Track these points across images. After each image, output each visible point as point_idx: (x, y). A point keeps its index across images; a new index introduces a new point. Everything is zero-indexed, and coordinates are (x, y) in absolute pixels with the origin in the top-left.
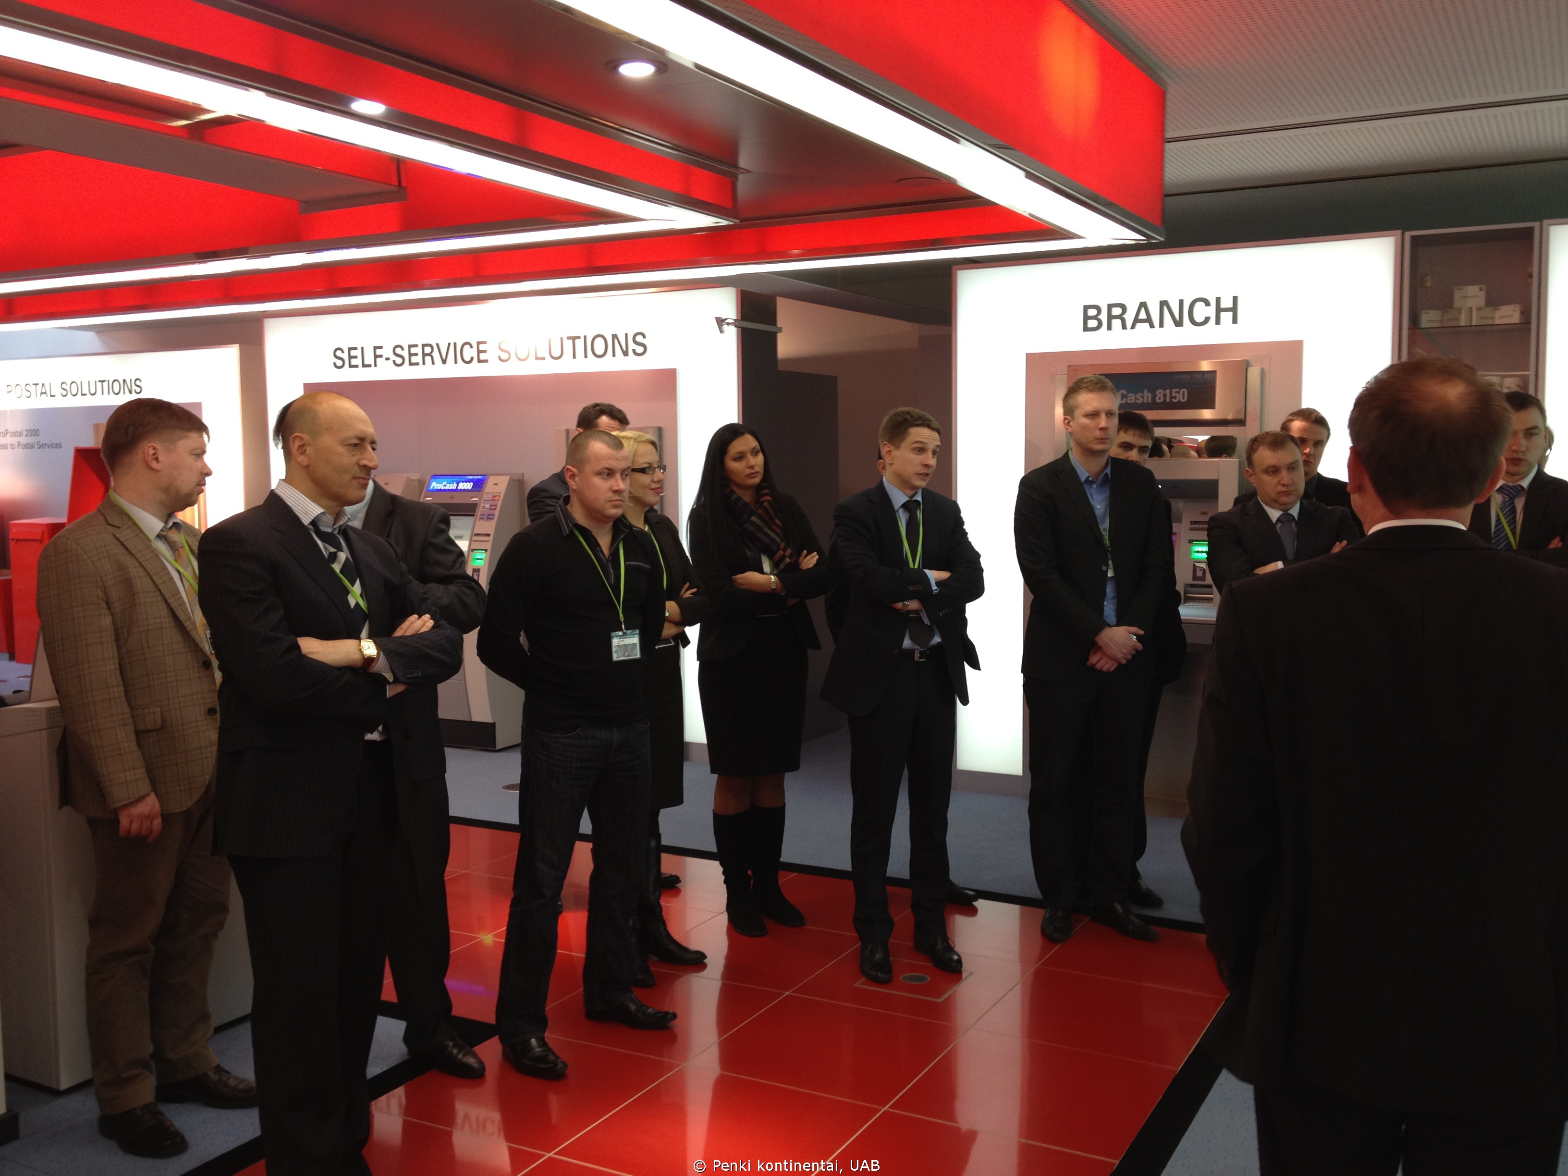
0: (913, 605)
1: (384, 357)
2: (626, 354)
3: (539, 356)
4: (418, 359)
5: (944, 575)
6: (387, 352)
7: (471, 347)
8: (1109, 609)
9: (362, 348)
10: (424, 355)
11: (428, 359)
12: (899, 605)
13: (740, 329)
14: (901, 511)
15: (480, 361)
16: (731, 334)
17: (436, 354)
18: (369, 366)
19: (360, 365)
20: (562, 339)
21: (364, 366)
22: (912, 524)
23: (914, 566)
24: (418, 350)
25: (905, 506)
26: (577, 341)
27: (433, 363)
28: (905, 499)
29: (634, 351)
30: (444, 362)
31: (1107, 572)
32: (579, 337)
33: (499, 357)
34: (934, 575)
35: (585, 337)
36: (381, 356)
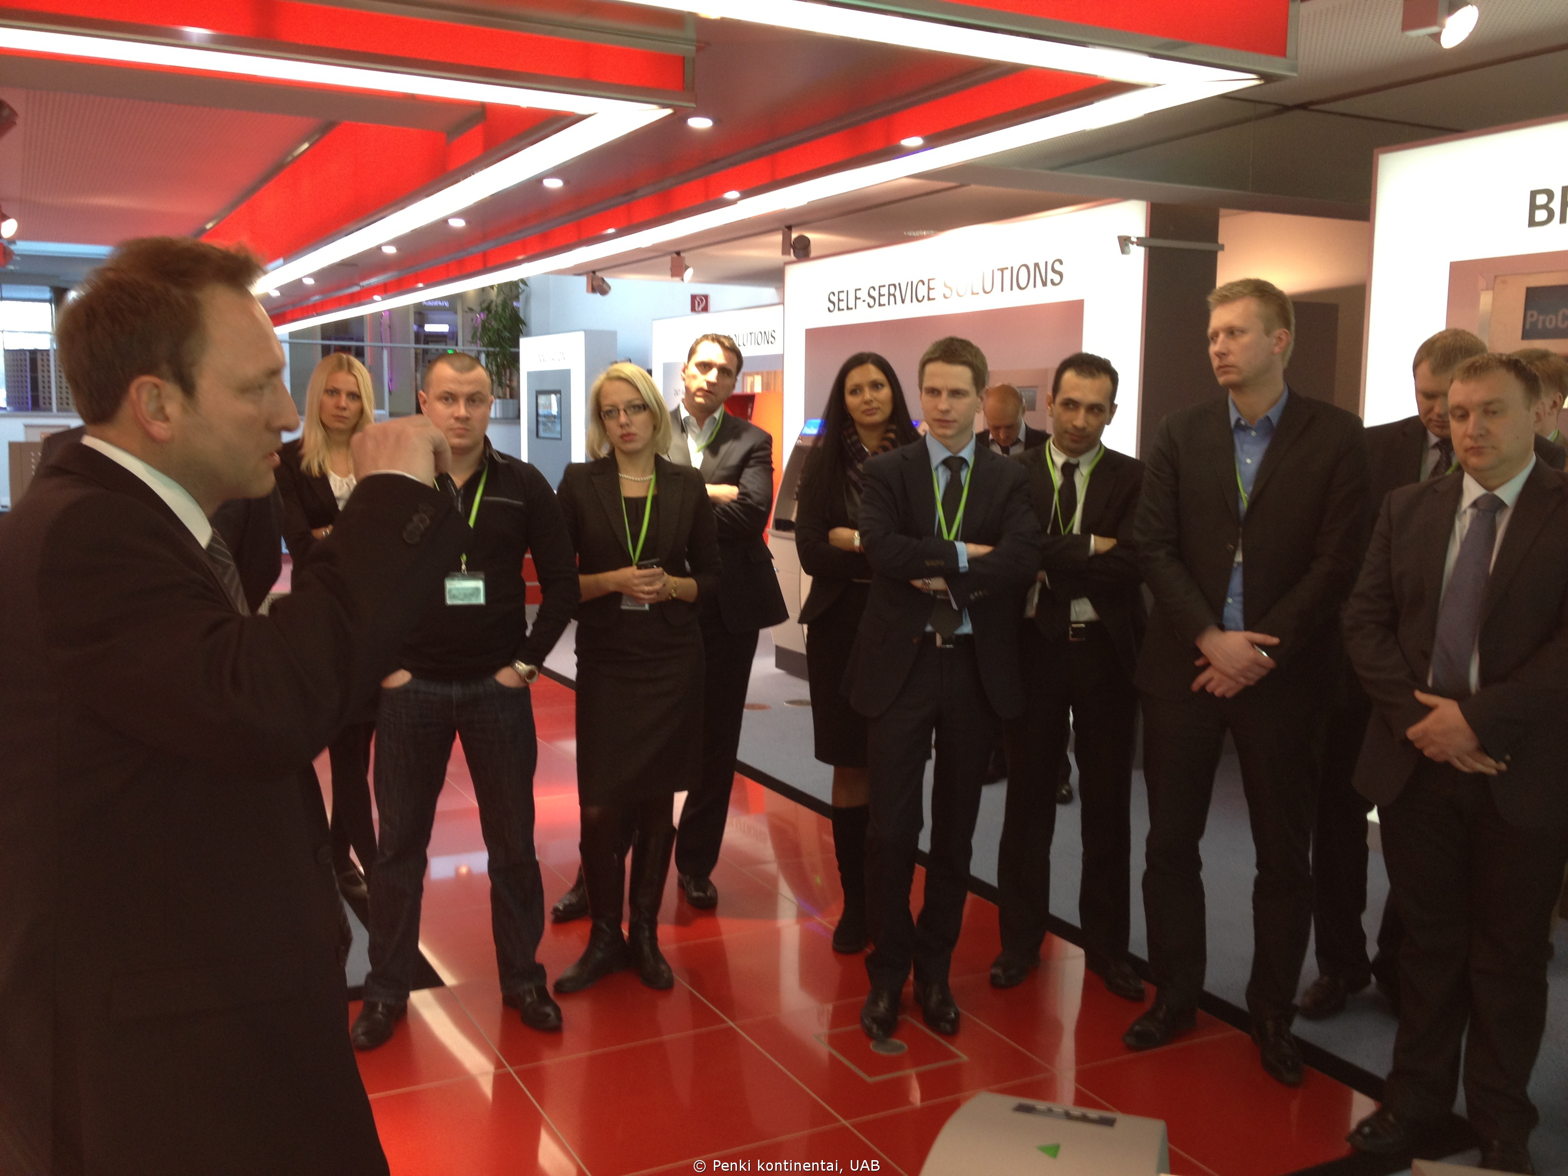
0: (937, 584)
1: (862, 299)
2: (1044, 284)
3: (975, 292)
4: (884, 300)
5: (982, 550)
6: (863, 294)
7: (924, 284)
8: (1233, 607)
9: (847, 291)
10: (889, 294)
11: (892, 298)
12: (918, 583)
13: (1148, 249)
14: (941, 469)
15: (929, 299)
16: (1138, 254)
17: (898, 294)
18: (852, 309)
19: (845, 308)
20: (993, 271)
21: (848, 308)
22: (954, 487)
23: (949, 536)
24: (884, 291)
25: (946, 462)
26: (1005, 271)
27: (895, 303)
28: (947, 454)
29: (1052, 281)
30: (903, 302)
31: (1233, 554)
32: (1007, 268)
33: (944, 295)
34: (965, 551)
35: (1012, 268)
36: (860, 298)
